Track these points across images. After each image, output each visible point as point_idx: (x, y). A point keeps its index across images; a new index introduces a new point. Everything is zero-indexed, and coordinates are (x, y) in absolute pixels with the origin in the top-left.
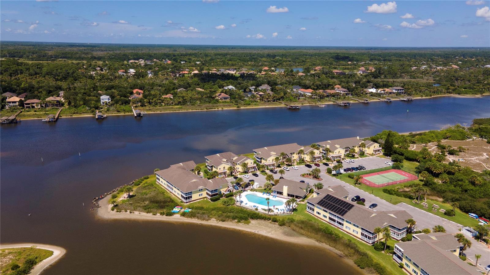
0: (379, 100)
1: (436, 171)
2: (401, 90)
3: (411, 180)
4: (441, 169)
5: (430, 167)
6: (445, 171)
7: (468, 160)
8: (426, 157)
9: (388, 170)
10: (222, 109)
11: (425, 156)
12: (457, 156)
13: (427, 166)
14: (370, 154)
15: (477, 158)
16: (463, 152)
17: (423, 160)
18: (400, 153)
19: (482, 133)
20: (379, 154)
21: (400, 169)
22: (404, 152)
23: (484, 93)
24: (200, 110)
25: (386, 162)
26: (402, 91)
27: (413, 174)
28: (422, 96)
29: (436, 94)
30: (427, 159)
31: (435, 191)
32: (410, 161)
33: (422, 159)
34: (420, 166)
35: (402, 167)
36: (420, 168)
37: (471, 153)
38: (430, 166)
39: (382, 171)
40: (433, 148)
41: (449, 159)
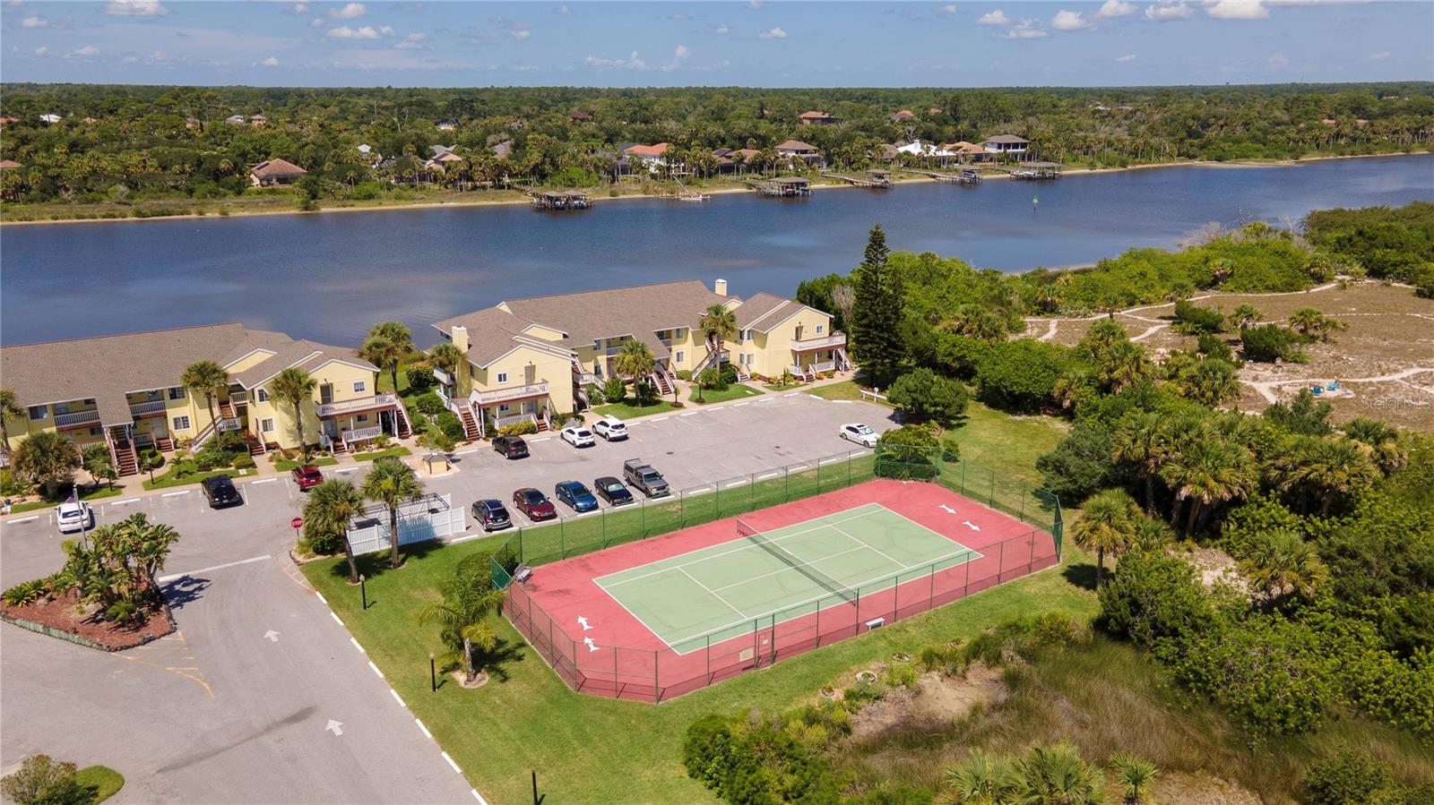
0: (932, 180)
1: (1204, 485)
2: (1016, 146)
3: (999, 579)
4: (1237, 466)
5: (1148, 456)
6: (1266, 486)
7: (1371, 384)
8: (1116, 374)
9: (837, 486)
10: (225, 214)
11: (1111, 371)
12: (1299, 367)
13: (1123, 444)
14: (768, 380)
15: (1417, 370)
16: (1325, 340)
17: (1095, 400)
18: (956, 365)
19: (1379, 253)
20: (830, 375)
21: (929, 474)
22: (975, 356)
23: (1304, 153)
24: (99, 220)
25: (843, 429)
26: (1020, 150)
27: (1021, 516)
28: (1092, 166)
29: (1143, 160)
30: (1119, 390)
31: (1210, 715)
32: (1014, 412)
33: (1089, 391)
34: (1070, 444)
35: (950, 457)
36: (1073, 463)
37: (1368, 347)
38: (1147, 443)
39: (787, 499)
40: (1152, 330)
41: (1255, 385)
